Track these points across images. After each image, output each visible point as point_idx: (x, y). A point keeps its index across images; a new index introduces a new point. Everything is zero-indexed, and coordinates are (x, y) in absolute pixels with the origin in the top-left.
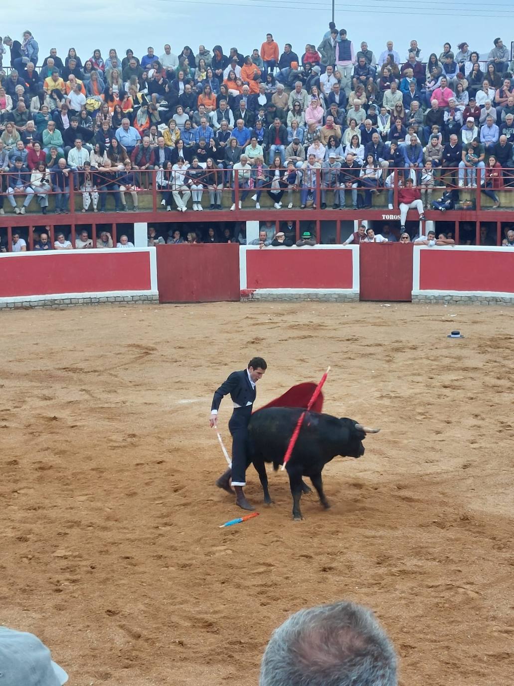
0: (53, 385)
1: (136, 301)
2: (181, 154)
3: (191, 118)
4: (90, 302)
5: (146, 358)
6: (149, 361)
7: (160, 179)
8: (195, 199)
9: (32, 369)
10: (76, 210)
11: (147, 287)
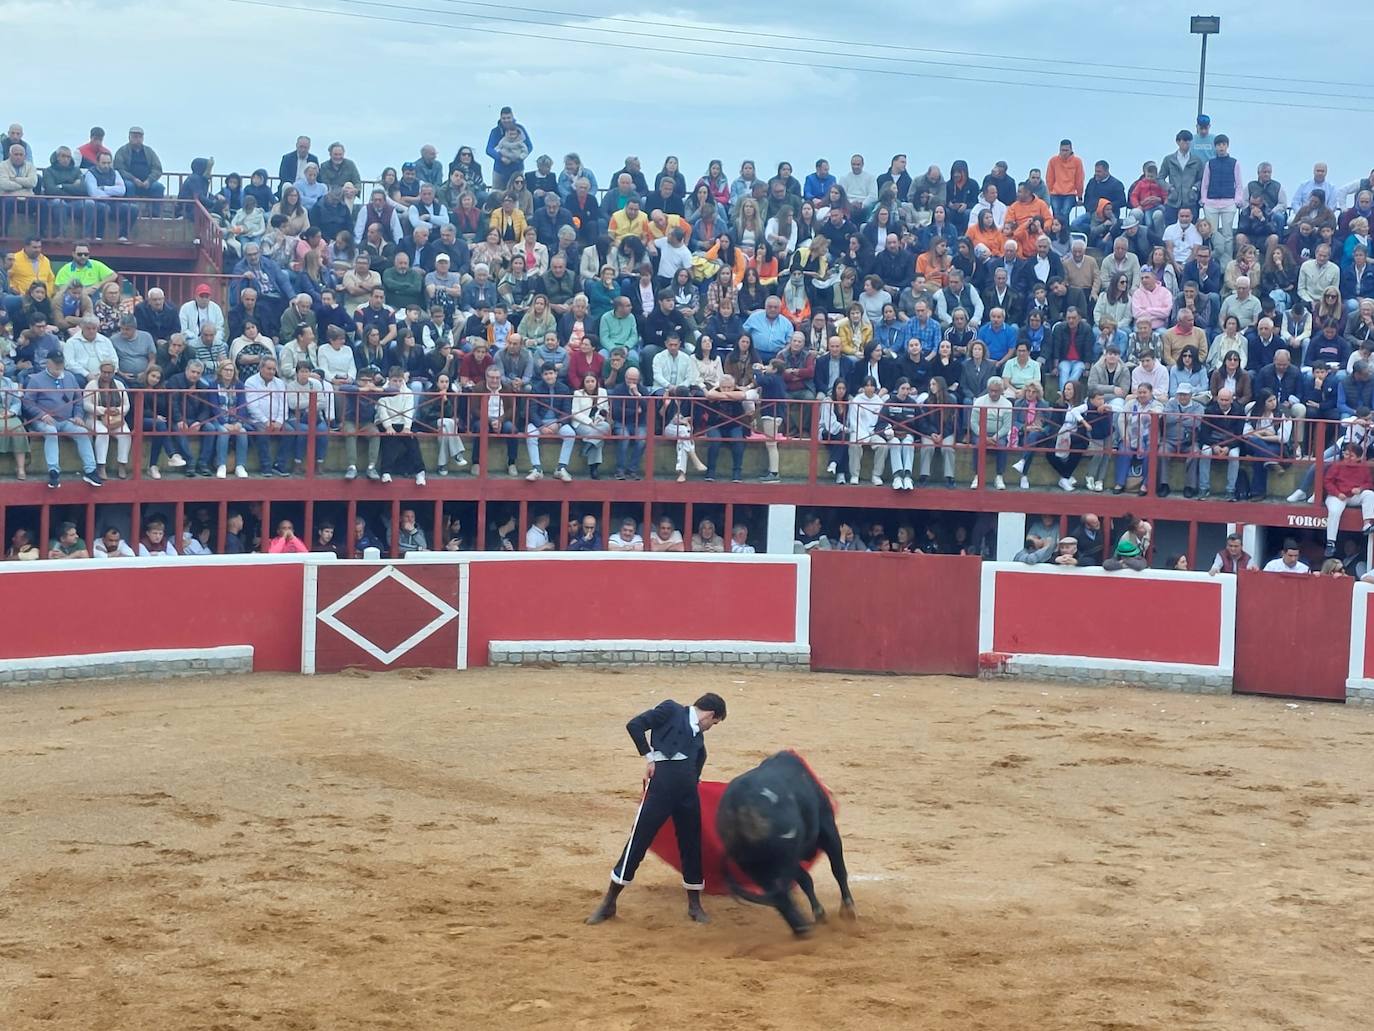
0: (594, 825)
1: (763, 663)
3: (895, 300)
4: (672, 660)
7: (828, 420)
8: (897, 466)
9: (554, 789)
10: (656, 474)
11: (788, 635)
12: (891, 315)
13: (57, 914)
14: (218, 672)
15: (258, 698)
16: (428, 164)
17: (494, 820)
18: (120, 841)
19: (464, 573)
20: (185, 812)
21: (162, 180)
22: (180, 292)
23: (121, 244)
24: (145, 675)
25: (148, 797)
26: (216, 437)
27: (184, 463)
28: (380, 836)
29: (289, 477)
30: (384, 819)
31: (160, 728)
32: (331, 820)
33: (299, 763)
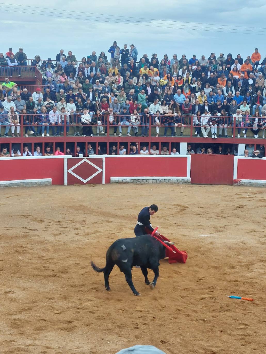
1: (179, 182)
2: (207, 108)
4: (156, 182)
5: (183, 212)
6: (185, 213)
7: (195, 121)
8: (213, 132)
9: (127, 214)
10: (151, 135)
11: (185, 175)
12: (211, 94)
13: (4, 245)
14: (43, 185)
15: (53, 191)
16: (93, 57)
17: (111, 222)
18: (19, 227)
19: (104, 160)
20: (35, 220)
21: (27, 61)
22: (32, 90)
24: (25, 186)
25: (26, 216)
26: (41, 126)
27: (33, 133)
28: (83, 226)
29: (60, 136)
30: (84, 221)
31: (29, 199)
32: (71, 222)
33: (63, 208)
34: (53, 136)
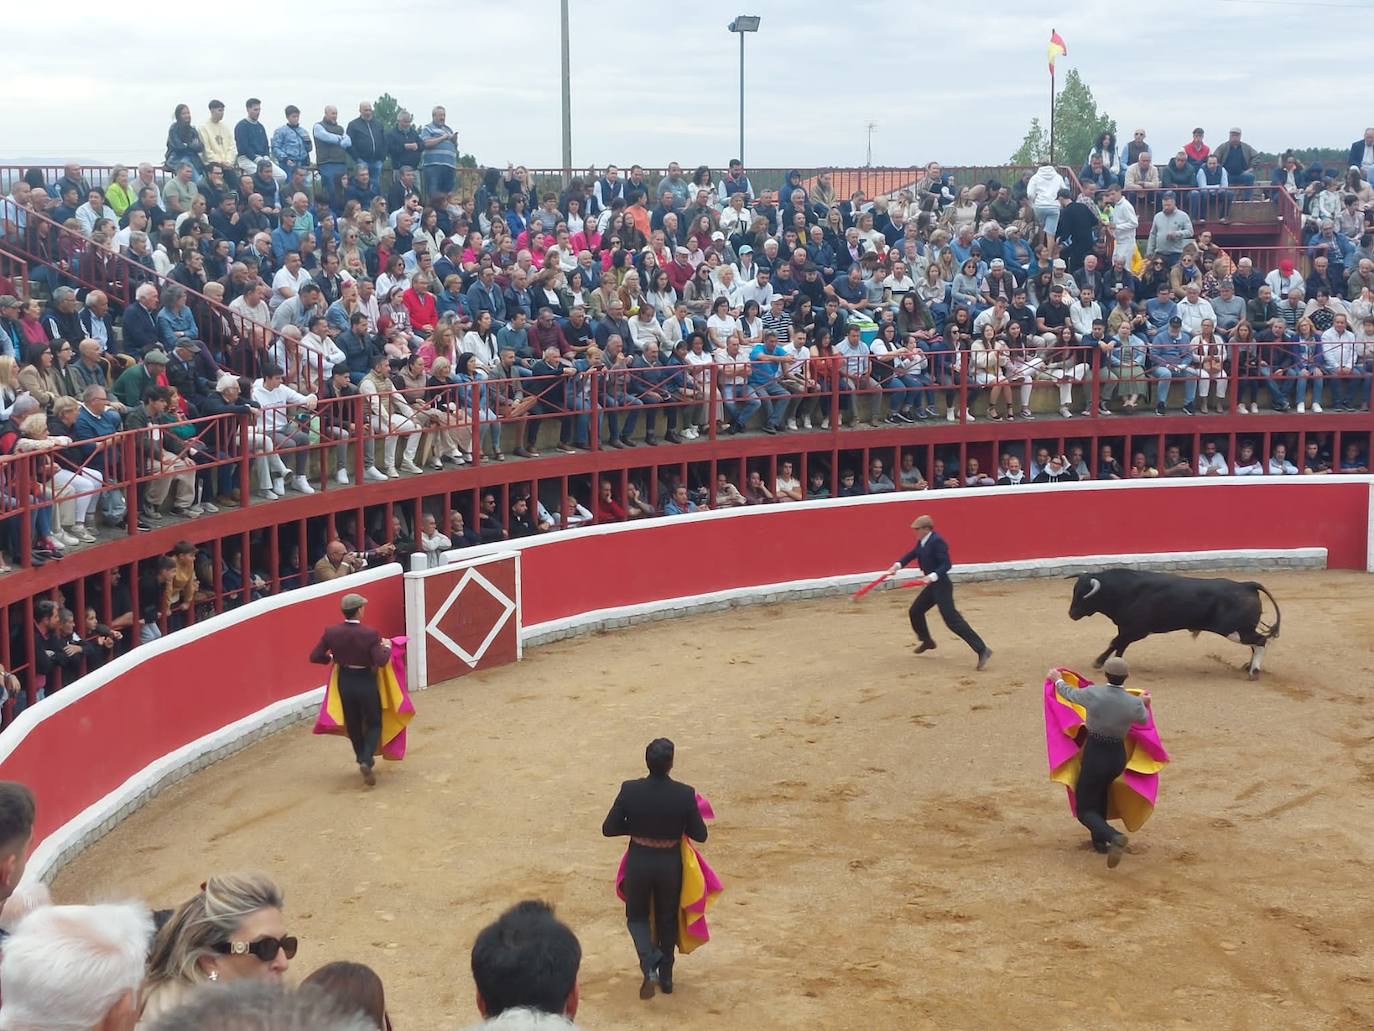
14: (1300, 568)
22: (1265, 263)
23: (1221, 223)
26: (1296, 380)
29: (1357, 412)
34: (1332, 412)
